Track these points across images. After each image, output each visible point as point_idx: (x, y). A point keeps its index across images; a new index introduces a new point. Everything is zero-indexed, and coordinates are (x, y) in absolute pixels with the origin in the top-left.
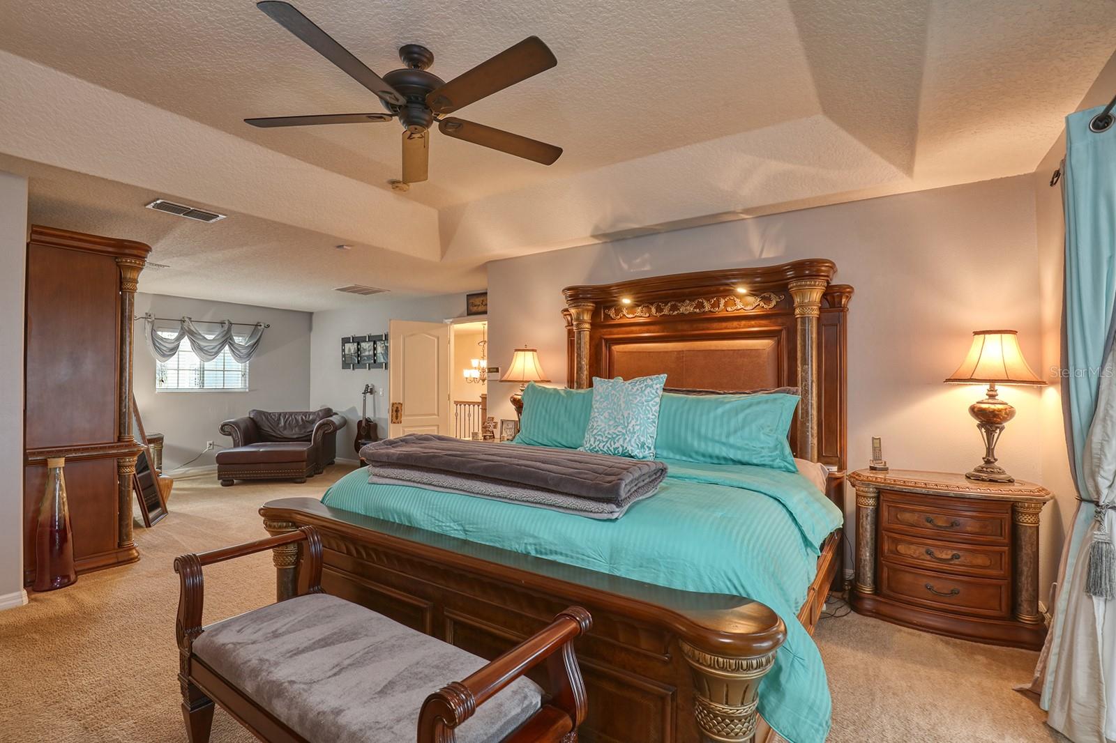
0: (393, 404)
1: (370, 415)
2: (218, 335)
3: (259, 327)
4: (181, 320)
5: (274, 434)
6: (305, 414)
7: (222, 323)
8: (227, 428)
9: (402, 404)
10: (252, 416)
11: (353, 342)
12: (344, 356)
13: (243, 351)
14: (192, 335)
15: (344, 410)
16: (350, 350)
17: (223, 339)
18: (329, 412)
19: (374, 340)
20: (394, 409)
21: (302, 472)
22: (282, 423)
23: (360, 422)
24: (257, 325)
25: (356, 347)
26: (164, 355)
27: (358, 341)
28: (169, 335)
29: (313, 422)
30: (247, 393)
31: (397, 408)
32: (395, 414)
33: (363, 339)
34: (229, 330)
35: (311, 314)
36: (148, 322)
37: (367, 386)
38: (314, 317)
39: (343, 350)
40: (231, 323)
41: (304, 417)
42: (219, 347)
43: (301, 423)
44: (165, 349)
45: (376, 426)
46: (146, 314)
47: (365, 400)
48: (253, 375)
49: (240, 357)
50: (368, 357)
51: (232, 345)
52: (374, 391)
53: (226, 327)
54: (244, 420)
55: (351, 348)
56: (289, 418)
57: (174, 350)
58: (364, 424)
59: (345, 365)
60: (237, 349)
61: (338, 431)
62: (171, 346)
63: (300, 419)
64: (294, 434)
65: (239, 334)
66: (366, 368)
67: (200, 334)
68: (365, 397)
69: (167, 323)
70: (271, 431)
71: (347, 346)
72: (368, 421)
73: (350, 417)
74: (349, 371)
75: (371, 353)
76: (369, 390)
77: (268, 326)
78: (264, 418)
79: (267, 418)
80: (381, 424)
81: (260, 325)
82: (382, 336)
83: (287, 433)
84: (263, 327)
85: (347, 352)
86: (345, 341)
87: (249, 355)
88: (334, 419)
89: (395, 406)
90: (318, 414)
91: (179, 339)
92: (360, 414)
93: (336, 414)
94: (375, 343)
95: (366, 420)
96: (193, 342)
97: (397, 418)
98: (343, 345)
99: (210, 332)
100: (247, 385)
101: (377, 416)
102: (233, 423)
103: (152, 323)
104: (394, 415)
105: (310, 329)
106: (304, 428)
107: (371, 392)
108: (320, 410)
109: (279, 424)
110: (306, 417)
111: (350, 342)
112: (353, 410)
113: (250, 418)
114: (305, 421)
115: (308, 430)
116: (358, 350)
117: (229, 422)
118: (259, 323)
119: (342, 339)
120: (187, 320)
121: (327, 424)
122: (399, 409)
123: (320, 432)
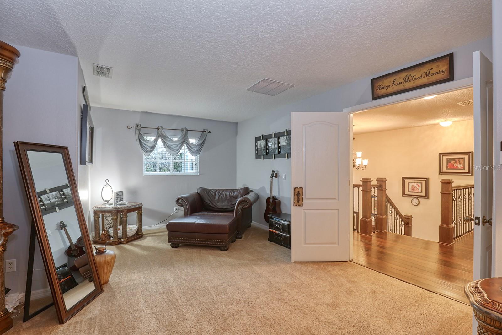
0: (295, 189)
1: (275, 194)
2: (180, 138)
3: (205, 133)
4: (157, 129)
5: (212, 205)
6: (232, 191)
7: (182, 130)
8: (180, 201)
9: (303, 189)
10: (199, 192)
11: (263, 139)
12: (257, 150)
13: (195, 148)
14: (164, 137)
15: (257, 188)
16: (261, 145)
17: (183, 140)
18: (247, 191)
19: (278, 136)
20: (296, 193)
21: (225, 242)
22: (217, 198)
23: (268, 199)
24: (204, 131)
25: (265, 142)
26: (147, 151)
27: (266, 138)
28: (151, 138)
29: (236, 198)
30: (198, 175)
31: (299, 192)
32: (296, 197)
33: (270, 136)
34: (186, 134)
35: (237, 123)
36: (137, 129)
37: (273, 172)
38: (238, 125)
39: (256, 146)
40: (188, 130)
41: (230, 193)
42: (180, 145)
43: (229, 198)
44: (147, 147)
45: (280, 202)
46: (136, 124)
47: (272, 183)
48: (202, 164)
49: (193, 152)
50: (274, 149)
51: (188, 145)
52: (278, 176)
53: (184, 132)
54: (192, 195)
55: (261, 143)
56: (221, 194)
57: (153, 148)
58: (271, 200)
59: (258, 157)
60: (191, 147)
61: (253, 206)
62: (151, 145)
63: (228, 194)
64: (224, 206)
65: (193, 137)
66: (272, 158)
67: (168, 137)
68: (272, 180)
69: (149, 130)
70: (209, 202)
71: (259, 142)
72: (274, 199)
73: (261, 194)
74: (261, 160)
75: (276, 146)
76: (274, 175)
77: (210, 132)
78: (206, 193)
79: (208, 194)
80: (284, 202)
81: (205, 131)
82: (284, 132)
83: (220, 205)
84: (207, 132)
85: (259, 147)
86: (258, 139)
87: (199, 151)
88: (250, 197)
89: (297, 190)
90: (240, 191)
91: (156, 140)
92: (269, 192)
93: (252, 191)
94: (279, 138)
95: (273, 197)
96: (164, 143)
97: (298, 201)
98: (256, 142)
99: (175, 136)
100: (199, 171)
101: (280, 195)
102: (184, 198)
103: (139, 130)
104: (296, 199)
105: (236, 133)
106: (231, 201)
107: (276, 176)
108: (241, 189)
109: (215, 198)
110: (232, 193)
111: (261, 140)
112: (263, 189)
113: (197, 193)
114: (231, 195)
115: (233, 203)
116: (267, 144)
117: (181, 197)
118: (204, 130)
119: (256, 138)
120: (160, 128)
121: (244, 201)
122: (300, 193)
123: (240, 207)
